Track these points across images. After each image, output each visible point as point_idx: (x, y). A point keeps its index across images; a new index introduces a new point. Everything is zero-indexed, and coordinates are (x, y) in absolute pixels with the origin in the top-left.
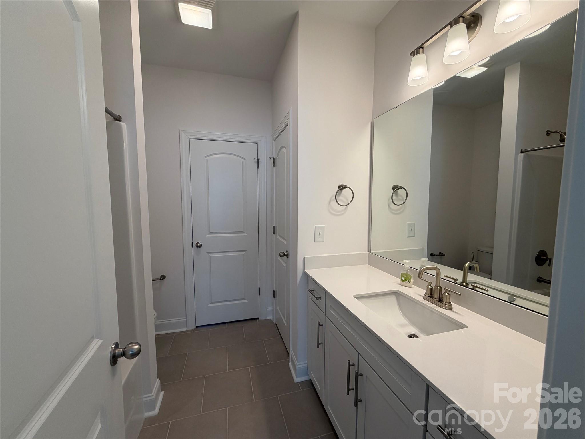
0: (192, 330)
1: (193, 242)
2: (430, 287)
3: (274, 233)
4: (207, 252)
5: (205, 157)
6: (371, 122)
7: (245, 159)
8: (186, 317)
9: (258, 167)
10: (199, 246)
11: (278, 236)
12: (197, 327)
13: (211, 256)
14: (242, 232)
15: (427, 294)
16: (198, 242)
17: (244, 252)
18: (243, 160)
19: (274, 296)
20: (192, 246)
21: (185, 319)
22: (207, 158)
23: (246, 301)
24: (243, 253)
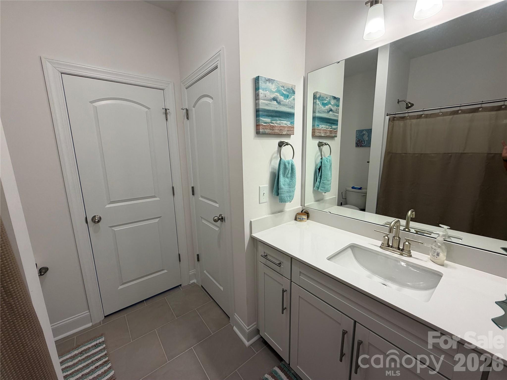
0: (100, 323)
1: (86, 217)
2: (386, 237)
3: (193, 194)
4: (109, 227)
5: (92, 102)
6: (304, 76)
7: (150, 109)
8: (89, 310)
9: (167, 120)
10: (96, 220)
11: (200, 198)
12: (105, 317)
13: (115, 230)
14: (154, 197)
15: (384, 244)
16: (95, 216)
17: (159, 219)
18: (148, 110)
19: (198, 260)
20: (87, 222)
21: (89, 313)
22: (94, 104)
23: (166, 271)
24: (157, 220)
